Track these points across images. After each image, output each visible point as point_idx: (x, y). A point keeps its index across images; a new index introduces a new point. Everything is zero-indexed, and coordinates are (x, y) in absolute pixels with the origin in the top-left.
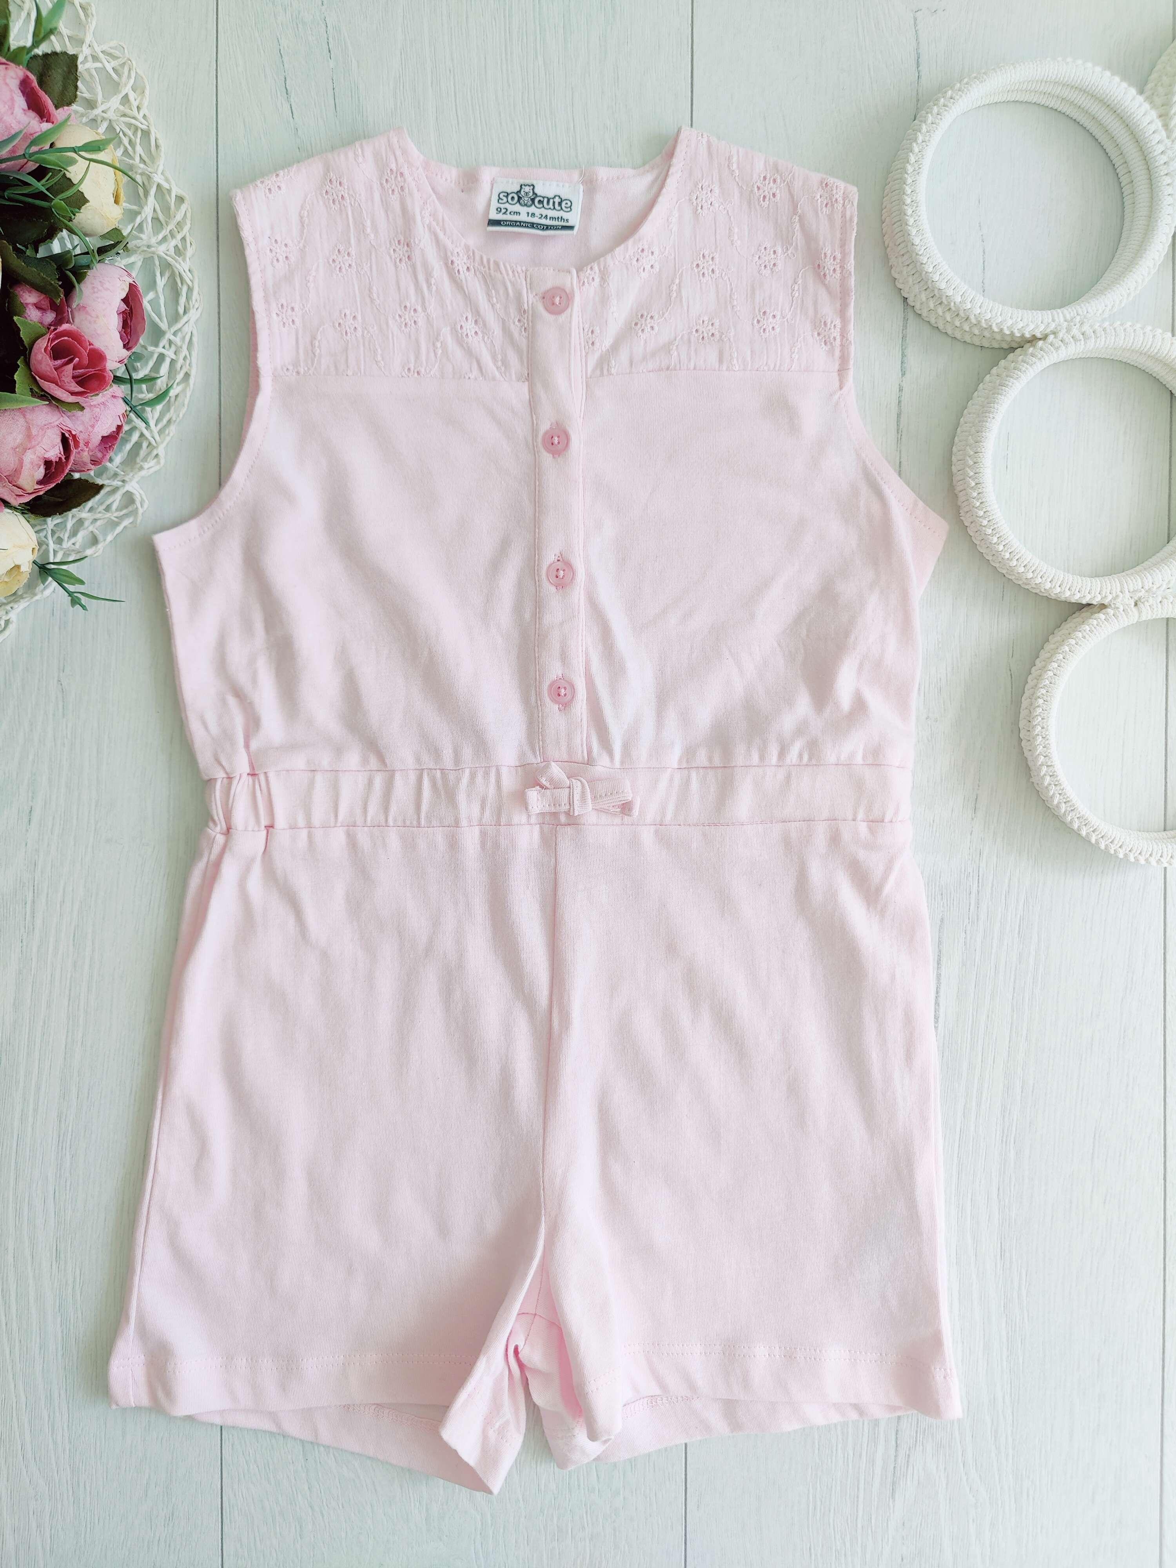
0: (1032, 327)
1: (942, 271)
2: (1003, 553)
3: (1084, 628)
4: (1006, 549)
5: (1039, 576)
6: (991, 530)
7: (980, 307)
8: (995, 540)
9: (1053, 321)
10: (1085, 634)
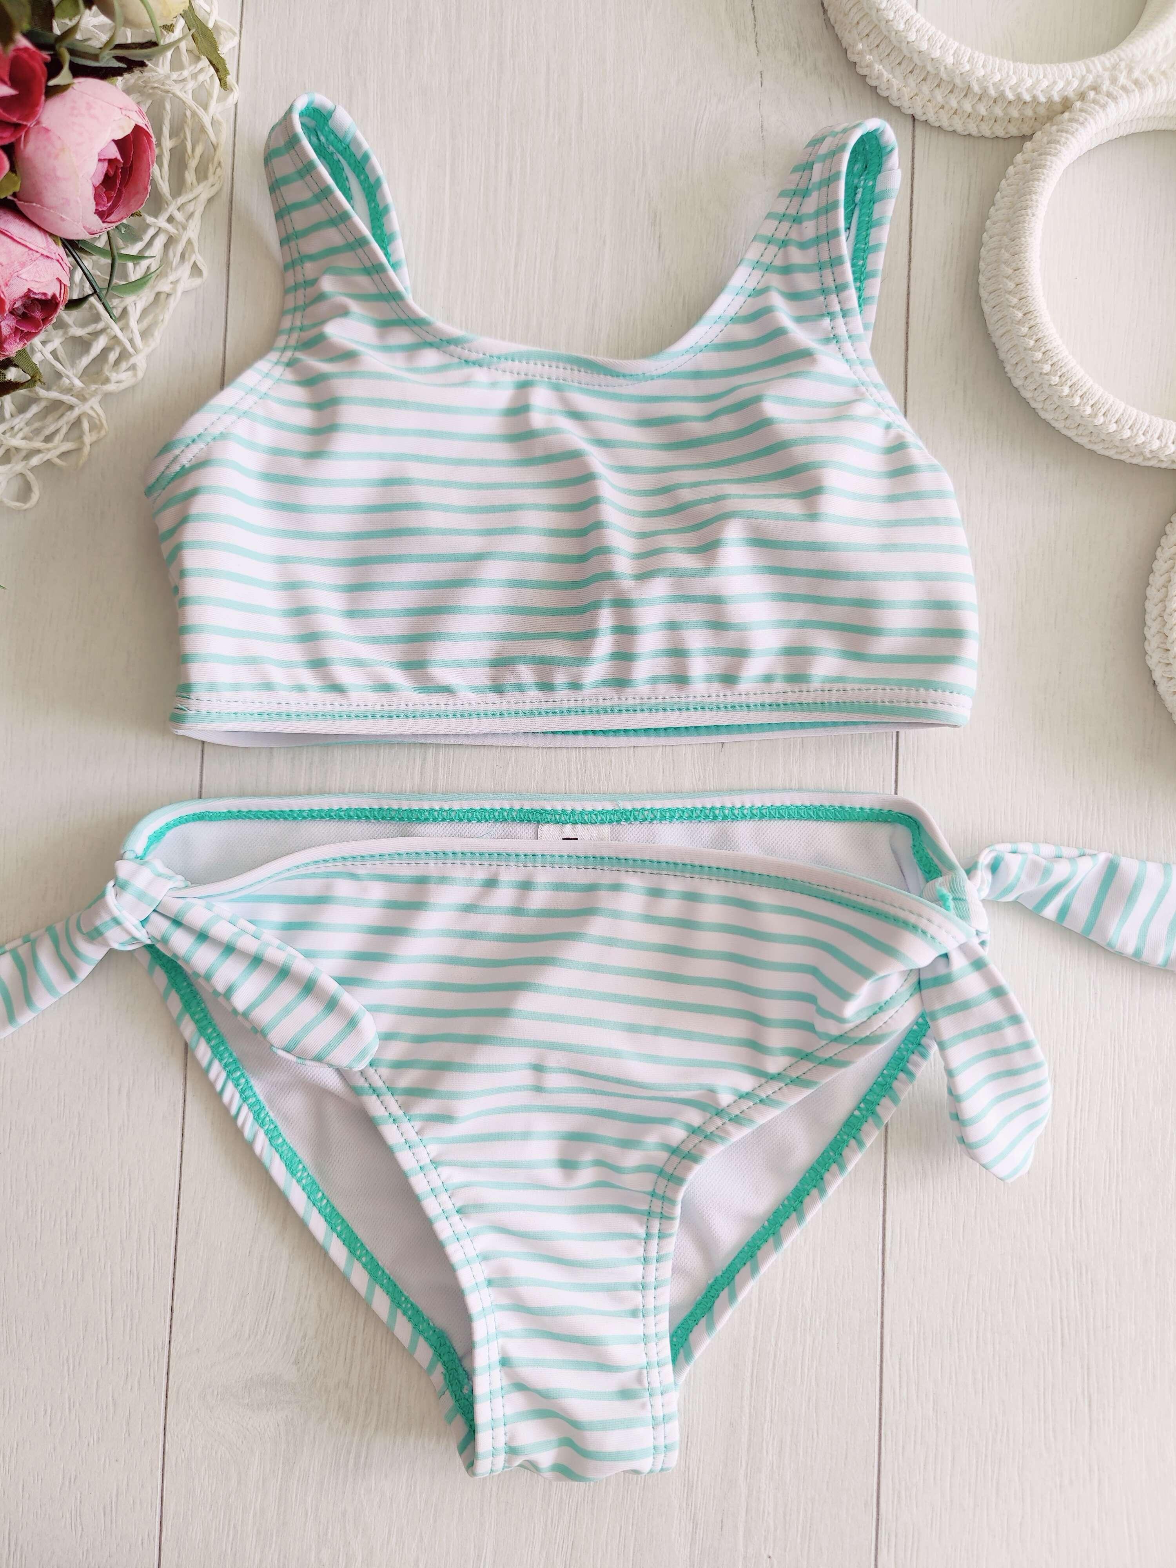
0: (1061, 84)
2: (1081, 408)
4: (1085, 400)
5: (1141, 433)
7: (983, 66)
8: (1066, 390)
9: (1089, 71)
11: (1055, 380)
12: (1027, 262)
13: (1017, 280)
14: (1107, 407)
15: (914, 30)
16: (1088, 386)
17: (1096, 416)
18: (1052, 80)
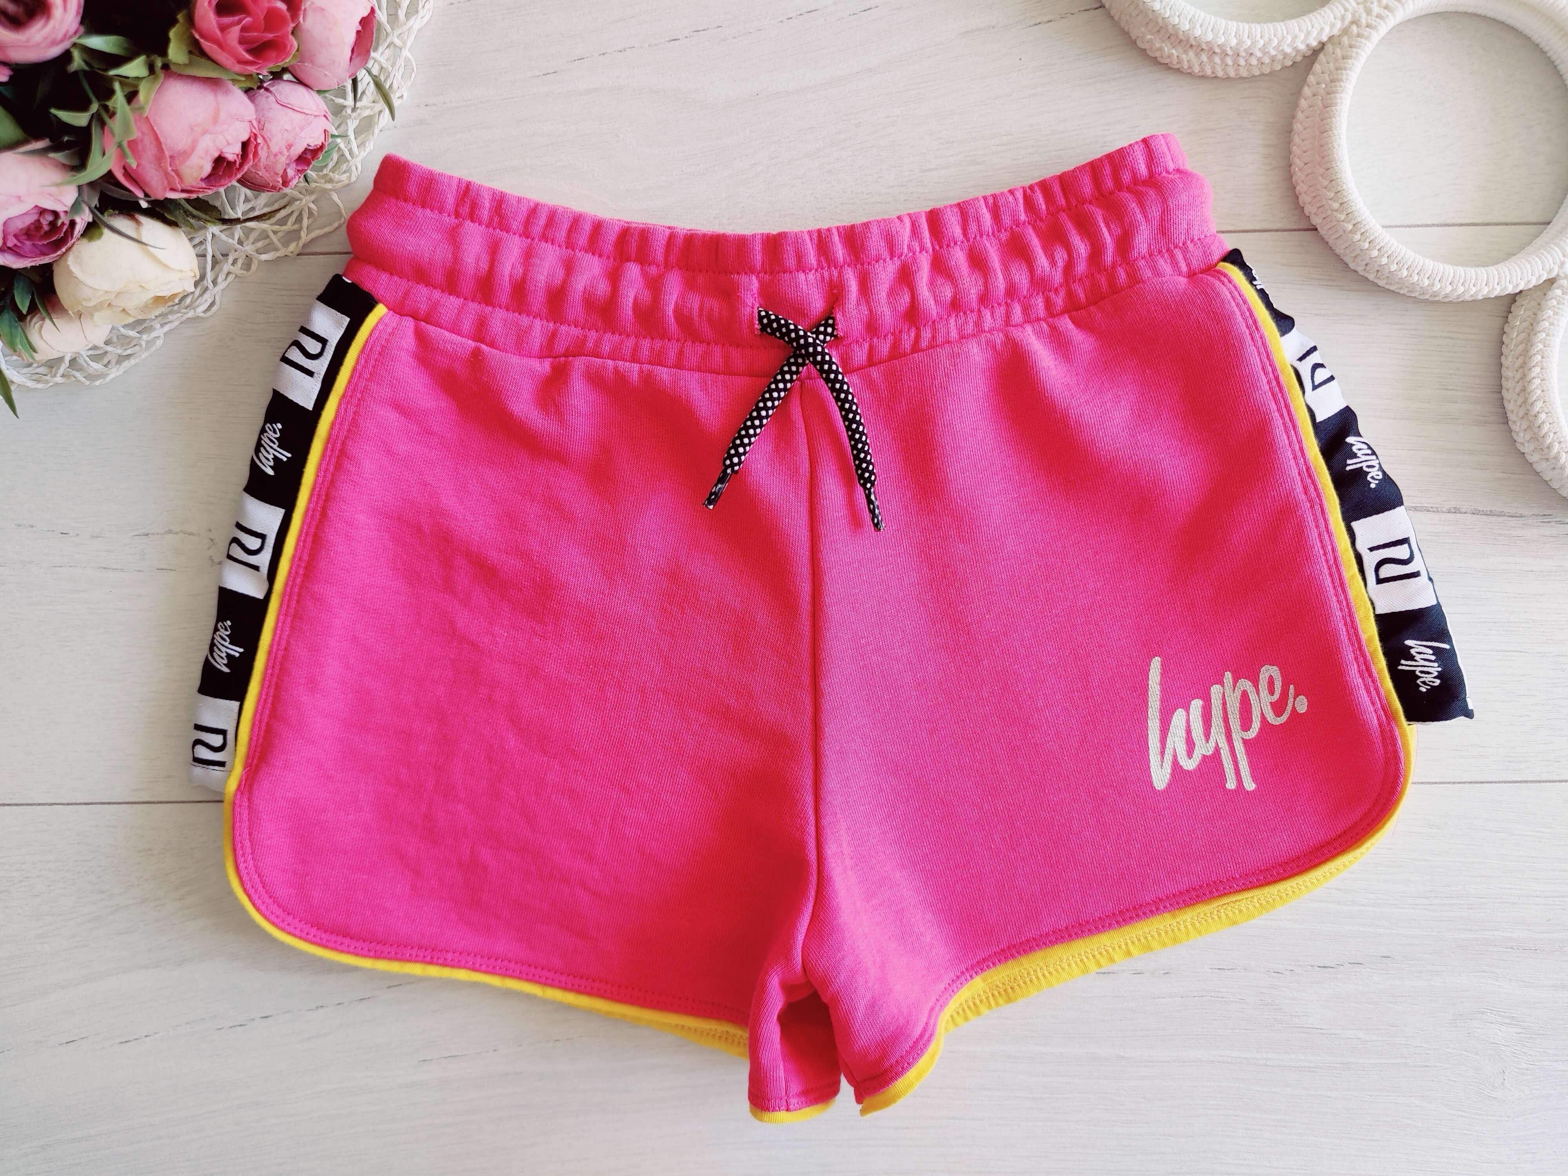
1: (1200, 21)
3: (1548, 315)
5: (1471, 285)
6: (1395, 265)
7: (1261, 38)
9: (1346, 10)
10: (1551, 320)
11: (1394, 267)
12: (1344, 185)
13: (1340, 201)
14: (1440, 275)
15: (1198, 26)
16: (1421, 264)
17: (1433, 285)
18: (1319, 28)
